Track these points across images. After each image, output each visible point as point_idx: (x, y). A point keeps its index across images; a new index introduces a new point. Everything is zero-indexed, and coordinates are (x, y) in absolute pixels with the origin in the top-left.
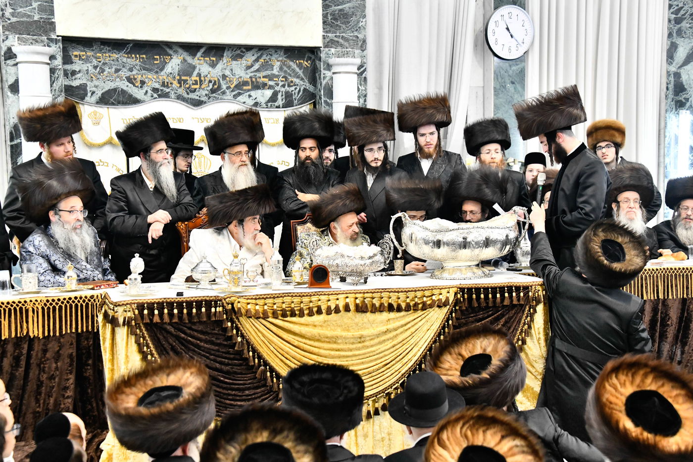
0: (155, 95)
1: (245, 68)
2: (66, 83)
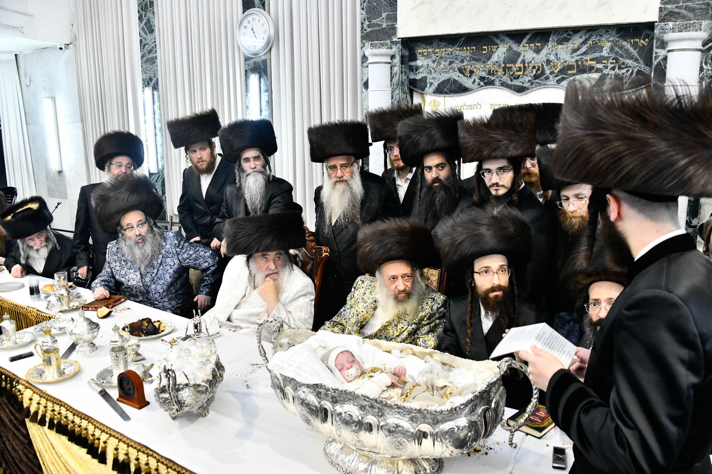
0: (482, 84)
1: (571, 51)
2: (412, 77)
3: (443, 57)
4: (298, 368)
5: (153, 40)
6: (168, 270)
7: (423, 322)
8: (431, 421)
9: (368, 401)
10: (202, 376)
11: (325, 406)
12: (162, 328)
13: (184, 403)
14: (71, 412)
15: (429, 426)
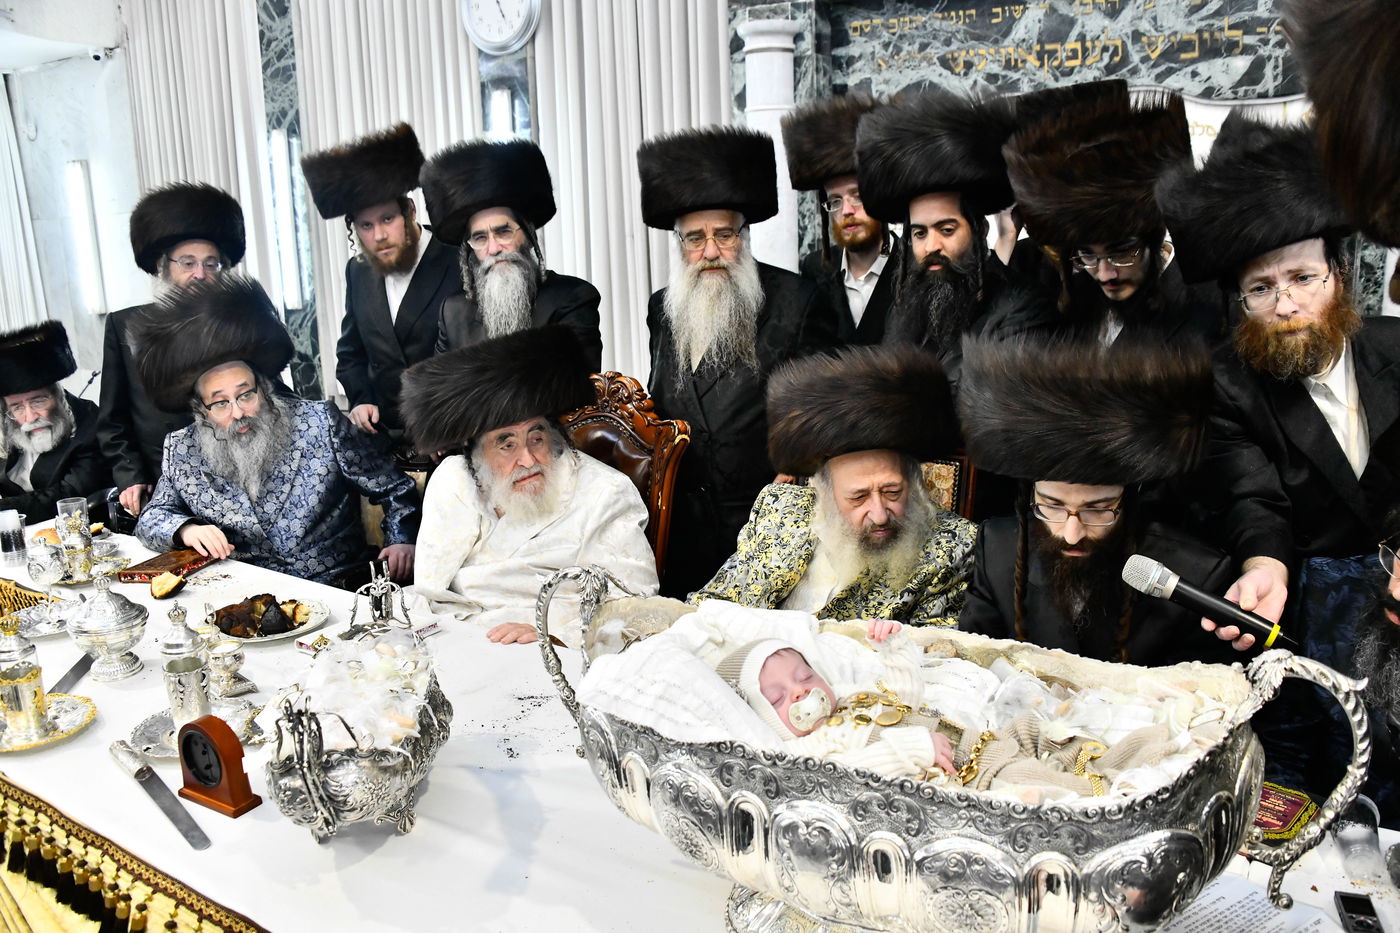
1: (1187, 10)
2: (838, 81)
3: (905, 35)
4: (661, 698)
5: (287, 31)
6: (314, 486)
7: (930, 588)
8: (1069, 842)
9: (876, 790)
10: (393, 727)
11: (743, 806)
12: (300, 618)
13: (345, 803)
14: (63, 827)
15: (1063, 858)
